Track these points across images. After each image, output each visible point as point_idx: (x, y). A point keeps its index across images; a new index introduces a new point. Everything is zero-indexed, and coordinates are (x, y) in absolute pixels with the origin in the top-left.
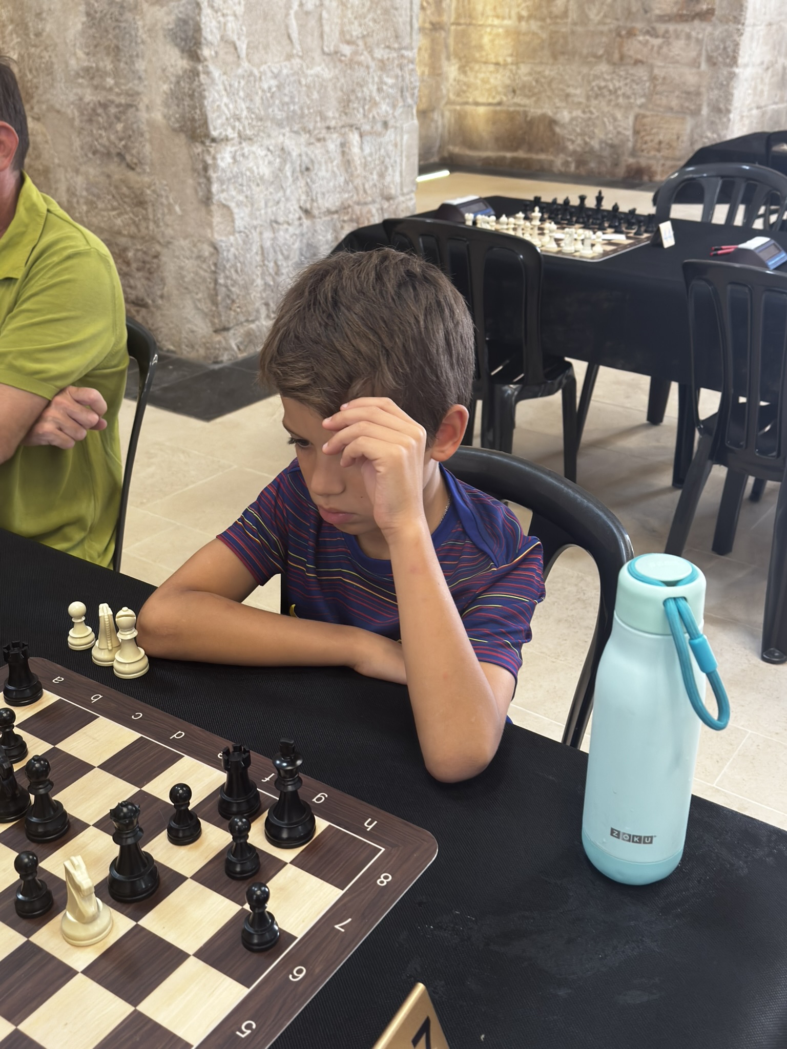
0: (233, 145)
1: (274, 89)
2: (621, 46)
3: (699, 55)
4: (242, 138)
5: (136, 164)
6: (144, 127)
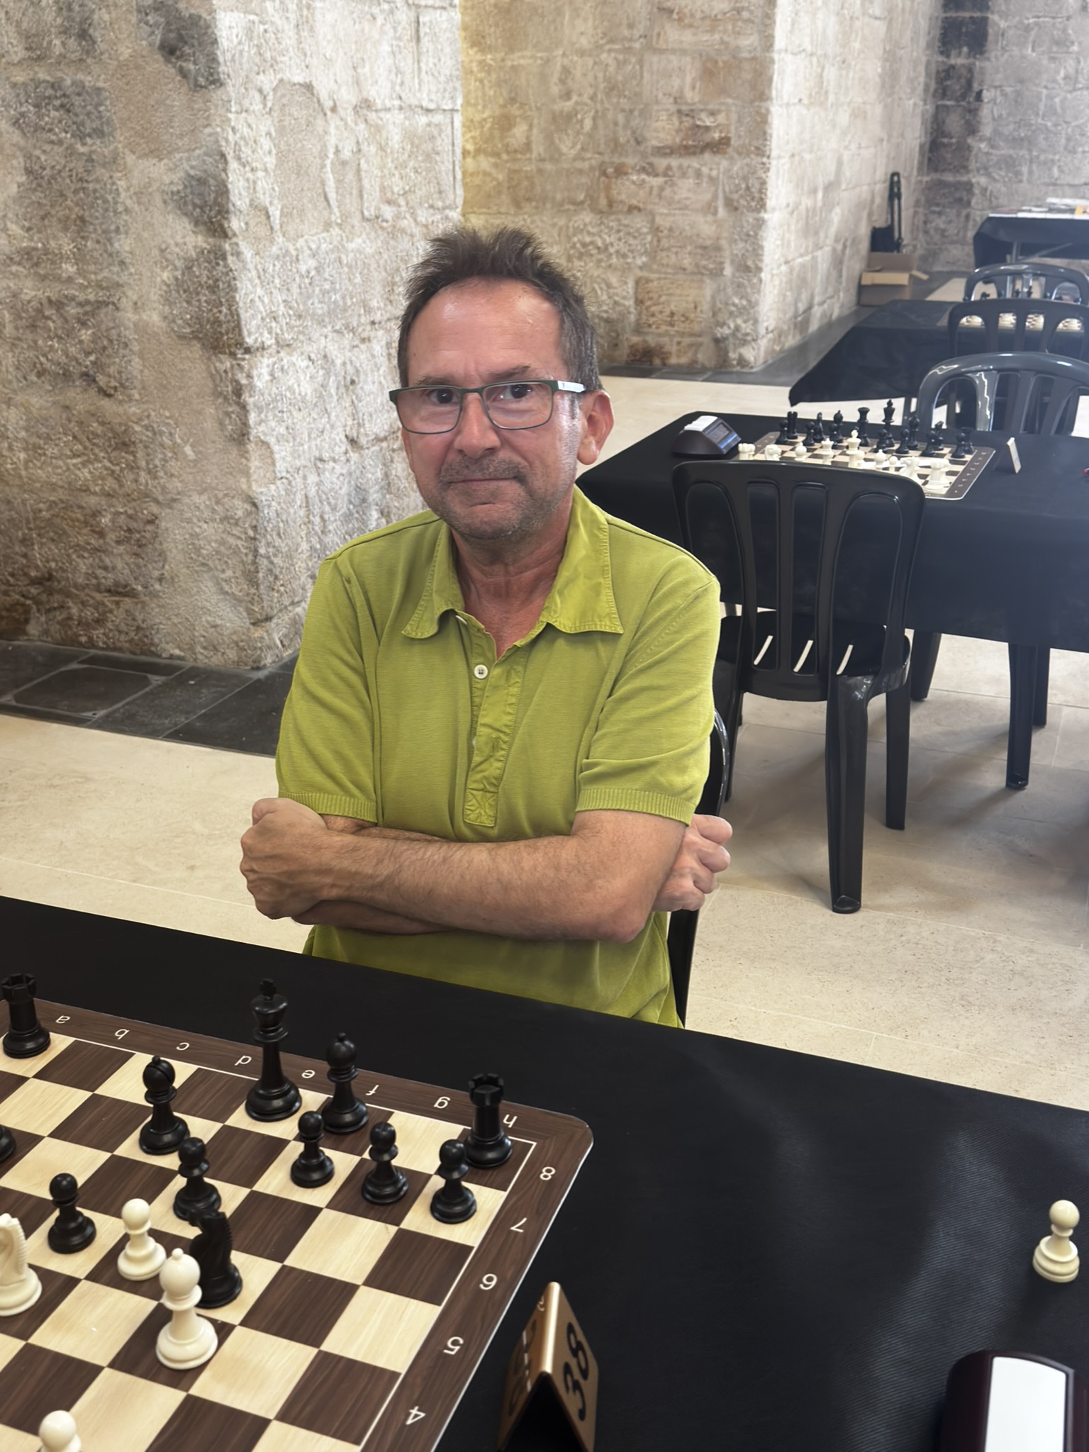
0: (271, 355)
1: (313, 273)
2: (608, 189)
3: (715, 197)
4: (282, 345)
5: (115, 388)
6: (130, 335)
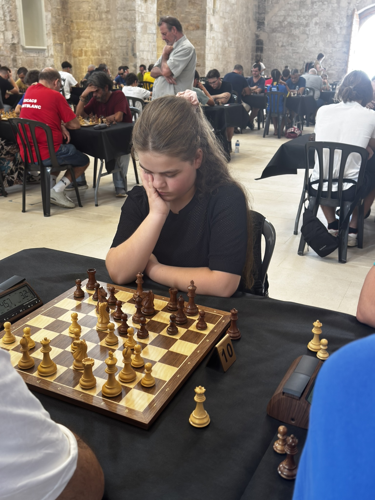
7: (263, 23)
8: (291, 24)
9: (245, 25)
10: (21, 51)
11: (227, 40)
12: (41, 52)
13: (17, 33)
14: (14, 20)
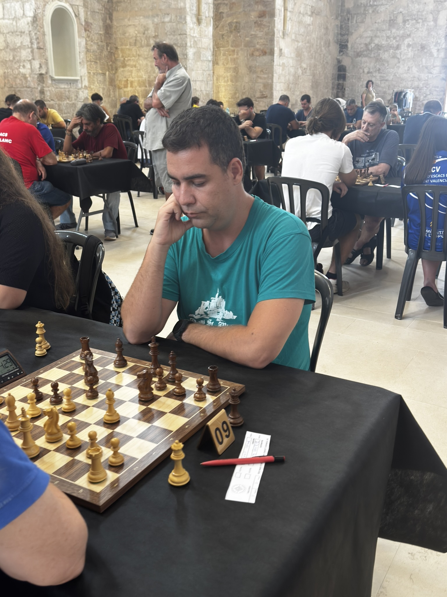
7: (347, 46)
8: (379, 47)
9: (323, 48)
10: (50, 82)
11: (301, 67)
12: (73, 83)
13: (45, 62)
14: (42, 47)
